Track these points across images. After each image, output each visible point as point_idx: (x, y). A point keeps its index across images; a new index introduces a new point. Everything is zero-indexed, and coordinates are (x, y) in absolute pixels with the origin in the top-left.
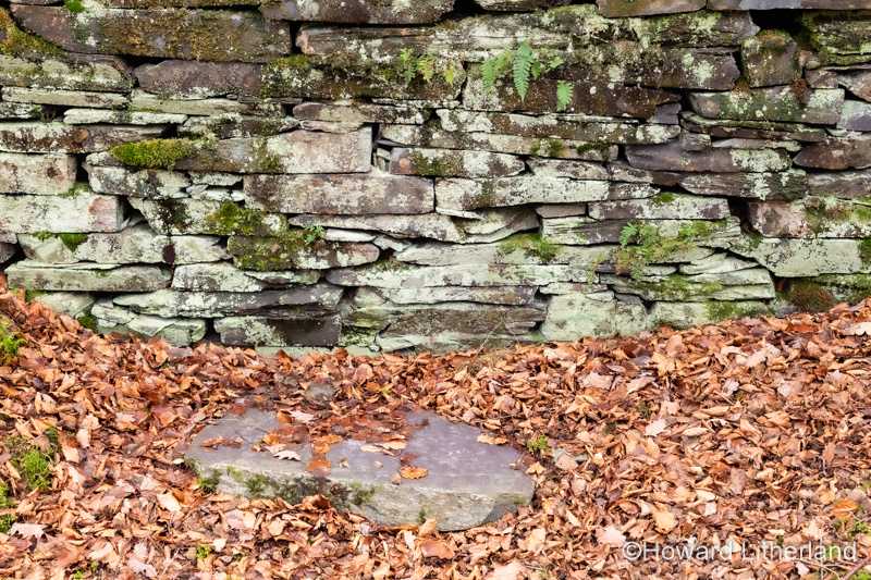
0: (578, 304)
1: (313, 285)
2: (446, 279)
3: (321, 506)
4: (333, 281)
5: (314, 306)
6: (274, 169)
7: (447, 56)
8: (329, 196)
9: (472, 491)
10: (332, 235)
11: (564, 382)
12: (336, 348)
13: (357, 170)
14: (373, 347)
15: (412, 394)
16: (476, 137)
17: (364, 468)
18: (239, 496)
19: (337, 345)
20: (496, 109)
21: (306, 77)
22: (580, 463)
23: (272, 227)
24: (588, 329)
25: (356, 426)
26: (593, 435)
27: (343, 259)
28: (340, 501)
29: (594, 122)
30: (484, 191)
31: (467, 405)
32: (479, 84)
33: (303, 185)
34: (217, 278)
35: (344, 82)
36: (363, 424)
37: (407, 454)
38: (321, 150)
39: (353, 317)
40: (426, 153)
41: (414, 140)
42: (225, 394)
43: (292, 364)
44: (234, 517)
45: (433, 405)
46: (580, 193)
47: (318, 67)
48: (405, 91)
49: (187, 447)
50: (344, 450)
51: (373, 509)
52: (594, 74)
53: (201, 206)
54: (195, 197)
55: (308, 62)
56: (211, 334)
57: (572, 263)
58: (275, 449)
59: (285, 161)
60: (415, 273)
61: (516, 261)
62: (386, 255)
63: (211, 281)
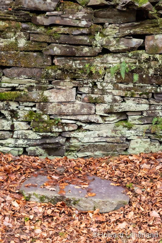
0: (139, 142)
1: (57, 137)
2: (98, 135)
3: (63, 205)
4: (63, 135)
5: (57, 143)
6: (46, 100)
7: (100, 66)
8: (62, 109)
9: (110, 200)
10: (63, 121)
11: (136, 167)
12: (64, 156)
13: (71, 101)
14: (75, 156)
15: (89, 170)
16: (108, 91)
17: (76, 193)
18: (37, 202)
19: (64, 155)
20: (114, 82)
21: (56, 72)
22: (143, 191)
23: (45, 119)
24: (142, 150)
25: (72, 180)
26: (146, 183)
27: (66, 129)
28: (69, 203)
29: (144, 86)
30: (110, 107)
31: (106, 174)
32: (109, 74)
33: (54, 106)
34: (27, 135)
35: (68, 74)
36: (74, 180)
37: (89, 189)
38: (60, 95)
39: (69, 147)
40: (93, 96)
41: (89, 91)
42: (31, 170)
43: (50, 161)
44: (36, 208)
45: (96, 174)
46: (140, 108)
47: (60, 69)
48: (86, 77)
49: (20, 187)
50: (69, 188)
51: (79, 206)
52: (144, 71)
53: (23, 112)
54: (21, 109)
55: (57, 68)
56: (25, 152)
57: (138, 130)
58: (48, 187)
59: (49, 98)
60: (89, 133)
61: (120, 129)
62: (80, 127)
63: (25, 136)
